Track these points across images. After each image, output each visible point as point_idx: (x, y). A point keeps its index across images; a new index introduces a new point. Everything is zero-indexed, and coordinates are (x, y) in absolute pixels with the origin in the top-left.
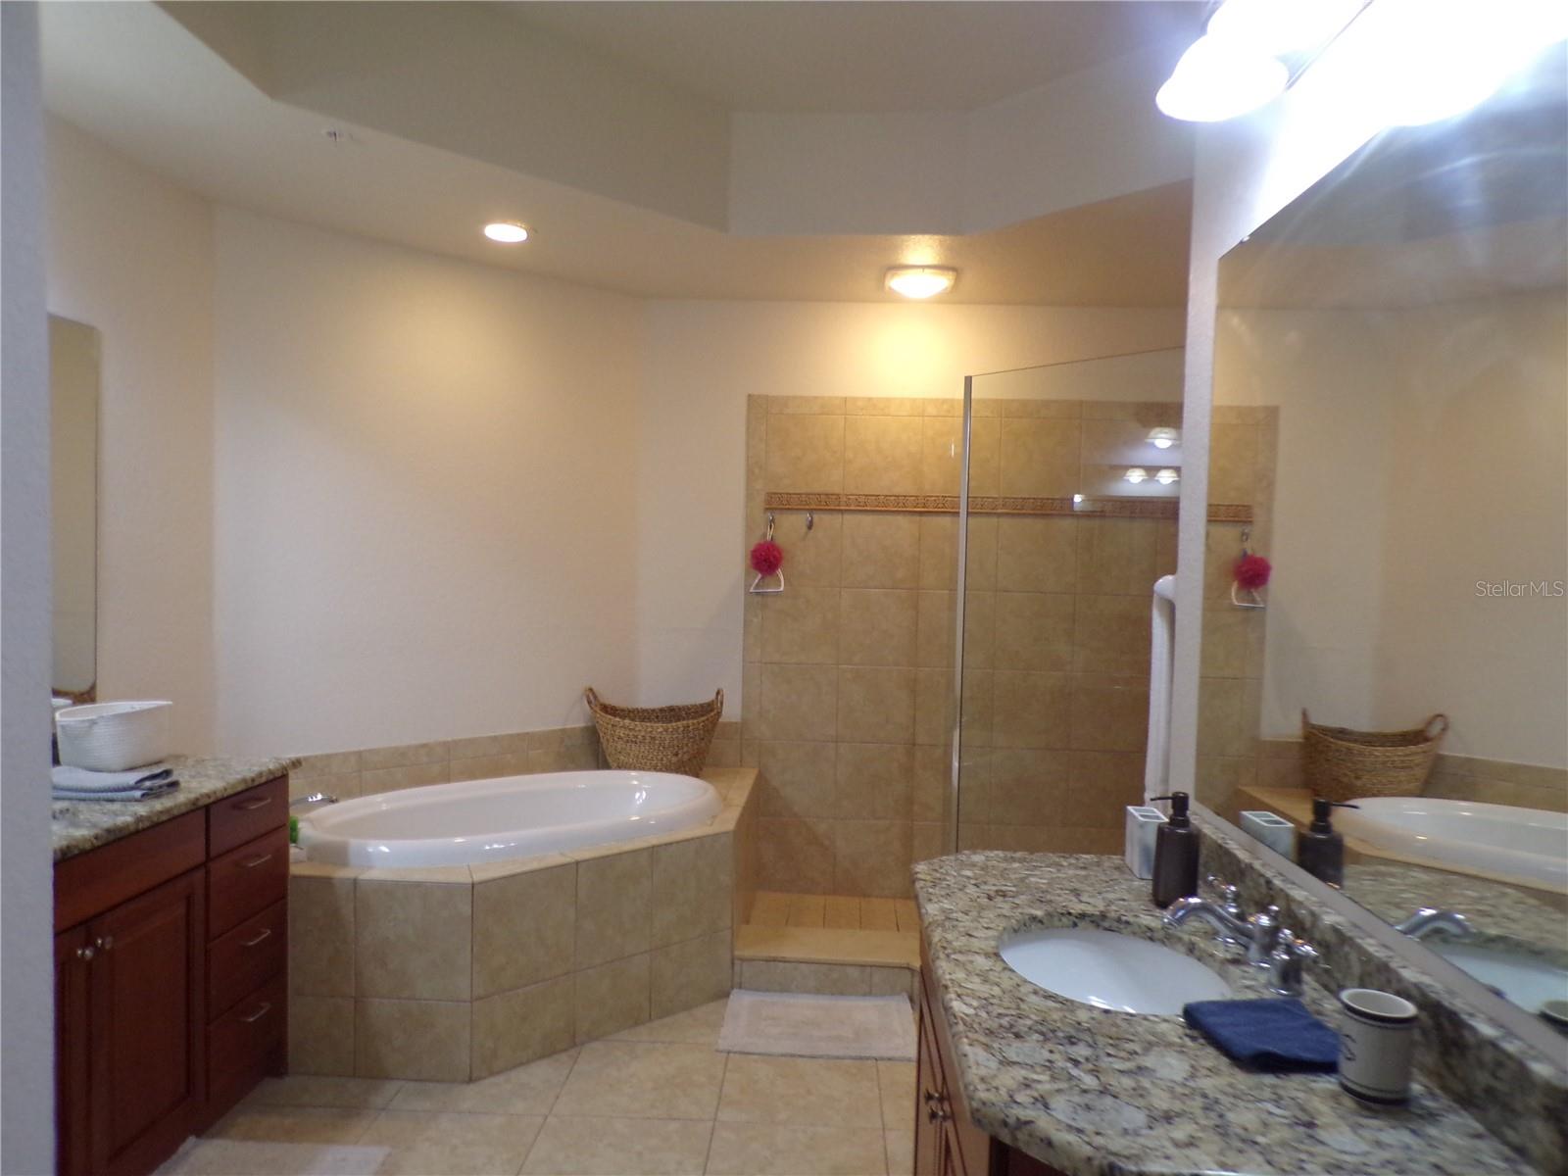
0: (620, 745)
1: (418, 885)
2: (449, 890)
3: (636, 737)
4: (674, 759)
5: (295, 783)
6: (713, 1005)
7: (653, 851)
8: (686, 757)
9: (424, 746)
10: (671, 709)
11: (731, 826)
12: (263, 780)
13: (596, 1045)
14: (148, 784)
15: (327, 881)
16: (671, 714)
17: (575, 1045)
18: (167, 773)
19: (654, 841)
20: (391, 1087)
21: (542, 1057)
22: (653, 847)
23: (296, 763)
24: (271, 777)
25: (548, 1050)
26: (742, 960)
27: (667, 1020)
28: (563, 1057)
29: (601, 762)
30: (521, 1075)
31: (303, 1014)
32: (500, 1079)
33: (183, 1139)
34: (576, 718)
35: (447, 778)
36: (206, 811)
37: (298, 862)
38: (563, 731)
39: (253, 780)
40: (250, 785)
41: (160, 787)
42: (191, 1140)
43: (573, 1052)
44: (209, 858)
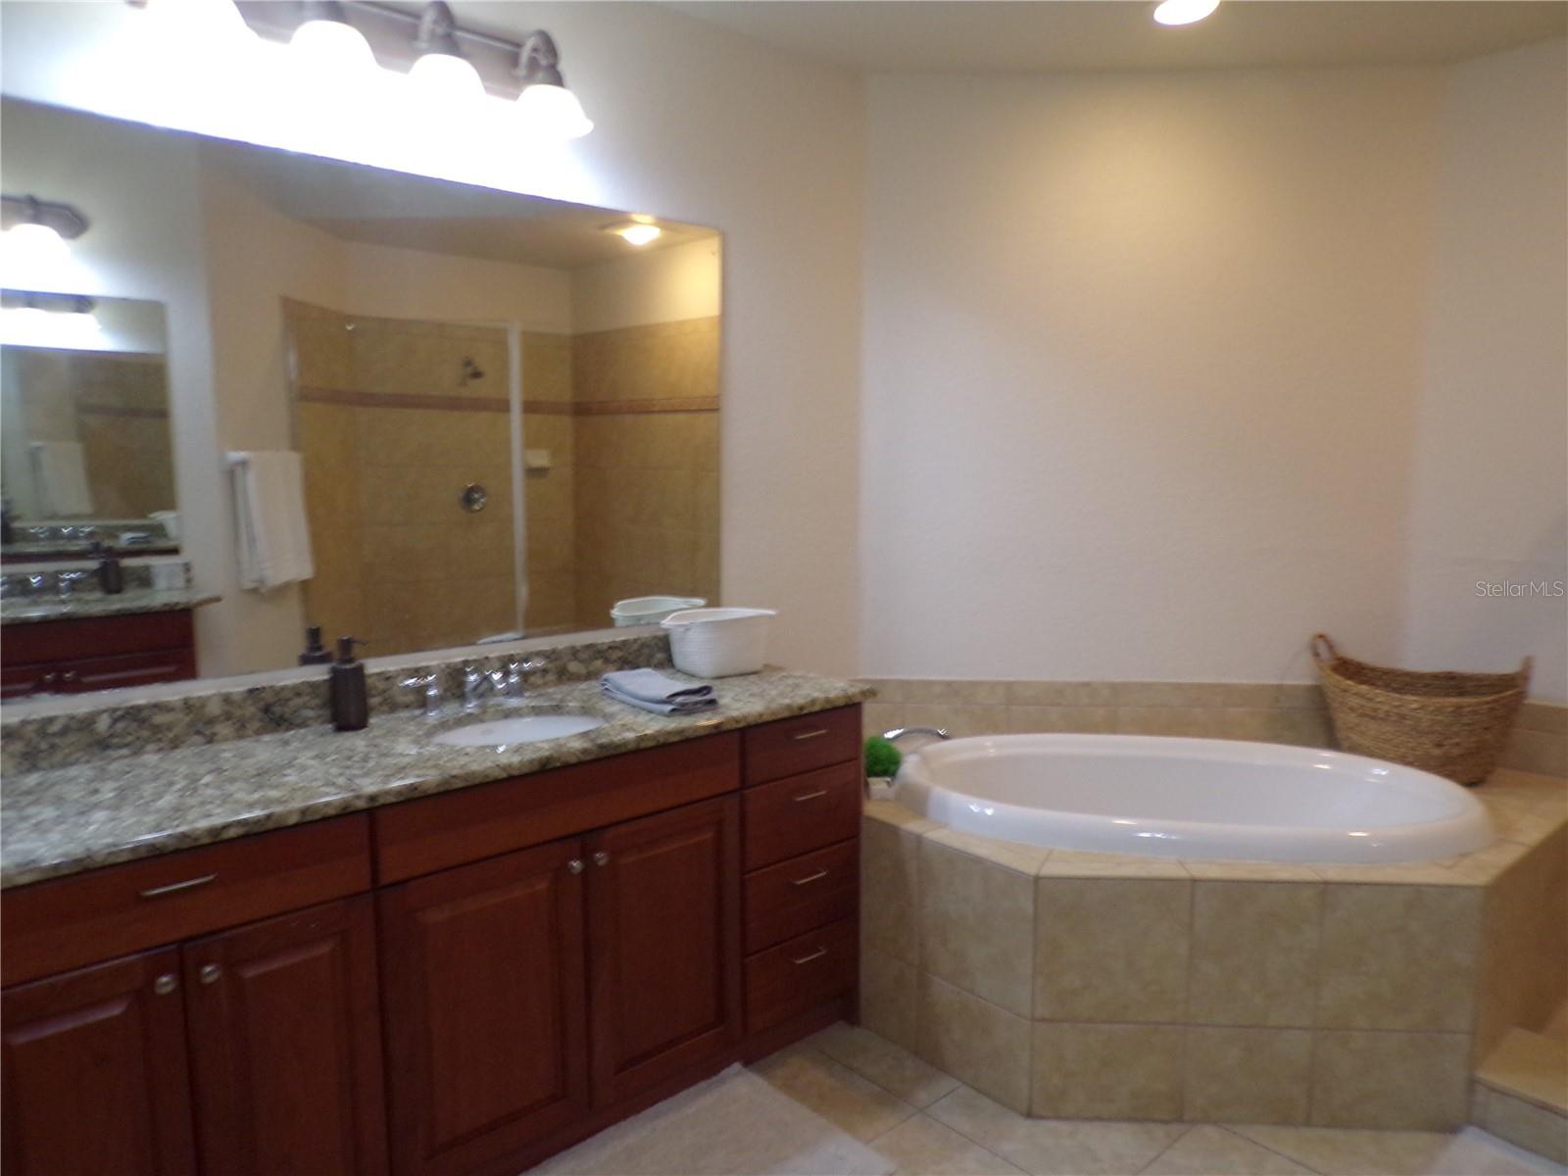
0: (1353, 718)
2: (1012, 875)
3: (1375, 710)
4: (1436, 752)
5: (870, 711)
6: (1424, 1139)
7: (1326, 890)
8: (1456, 751)
9: (1086, 685)
10: (1450, 677)
11: (1482, 879)
12: (817, 708)
13: (1210, 1131)
14: (680, 699)
16: (1452, 683)
17: (1180, 1120)
18: (706, 690)
19: (1333, 874)
20: (946, 1084)
21: (1130, 1119)
22: (1326, 883)
23: (871, 693)
24: (828, 706)
25: (1138, 1115)
26: (1493, 1089)
27: (1339, 1135)
28: (1159, 1131)
30: (1094, 1135)
31: (875, 968)
32: (1064, 1127)
33: (729, 1065)
34: (1301, 674)
35: (1112, 726)
36: (745, 736)
37: (884, 800)
38: (1279, 688)
39: (801, 708)
40: (796, 713)
41: (696, 703)
42: (737, 1066)
43: (1175, 1128)
44: (744, 784)
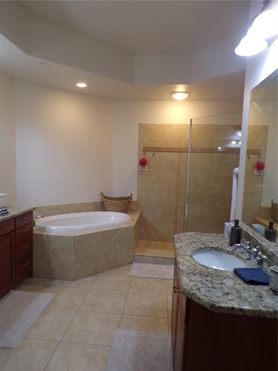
0: (109, 206)
1: (61, 236)
2: (69, 238)
3: (112, 204)
4: (121, 209)
5: (35, 213)
6: (128, 266)
7: (115, 230)
8: (124, 209)
9: (64, 205)
10: (120, 198)
11: (134, 225)
12: (27, 212)
13: (101, 274)
14: (2, 212)
15: (41, 235)
16: (121, 199)
17: (97, 274)
18: (6, 210)
19: (116, 228)
20: (56, 281)
21: (89, 276)
22: (115, 229)
23: (35, 208)
24: (29, 211)
25: (91, 275)
26: (136, 256)
27: (119, 268)
28: (94, 276)
29: (104, 210)
30: (85, 280)
31: (36, 264)
32: (80, 280)
33: (11, 290)
34: (98, 199)
35: (69, 212)
36: (15, 219)
37: (35, 230)
38: (96, 202)
39: (25, 212)
40: (24, 213)
41: (4, 213)
42: (12, 290)
43: (97, 275)
44: (15, 229)
